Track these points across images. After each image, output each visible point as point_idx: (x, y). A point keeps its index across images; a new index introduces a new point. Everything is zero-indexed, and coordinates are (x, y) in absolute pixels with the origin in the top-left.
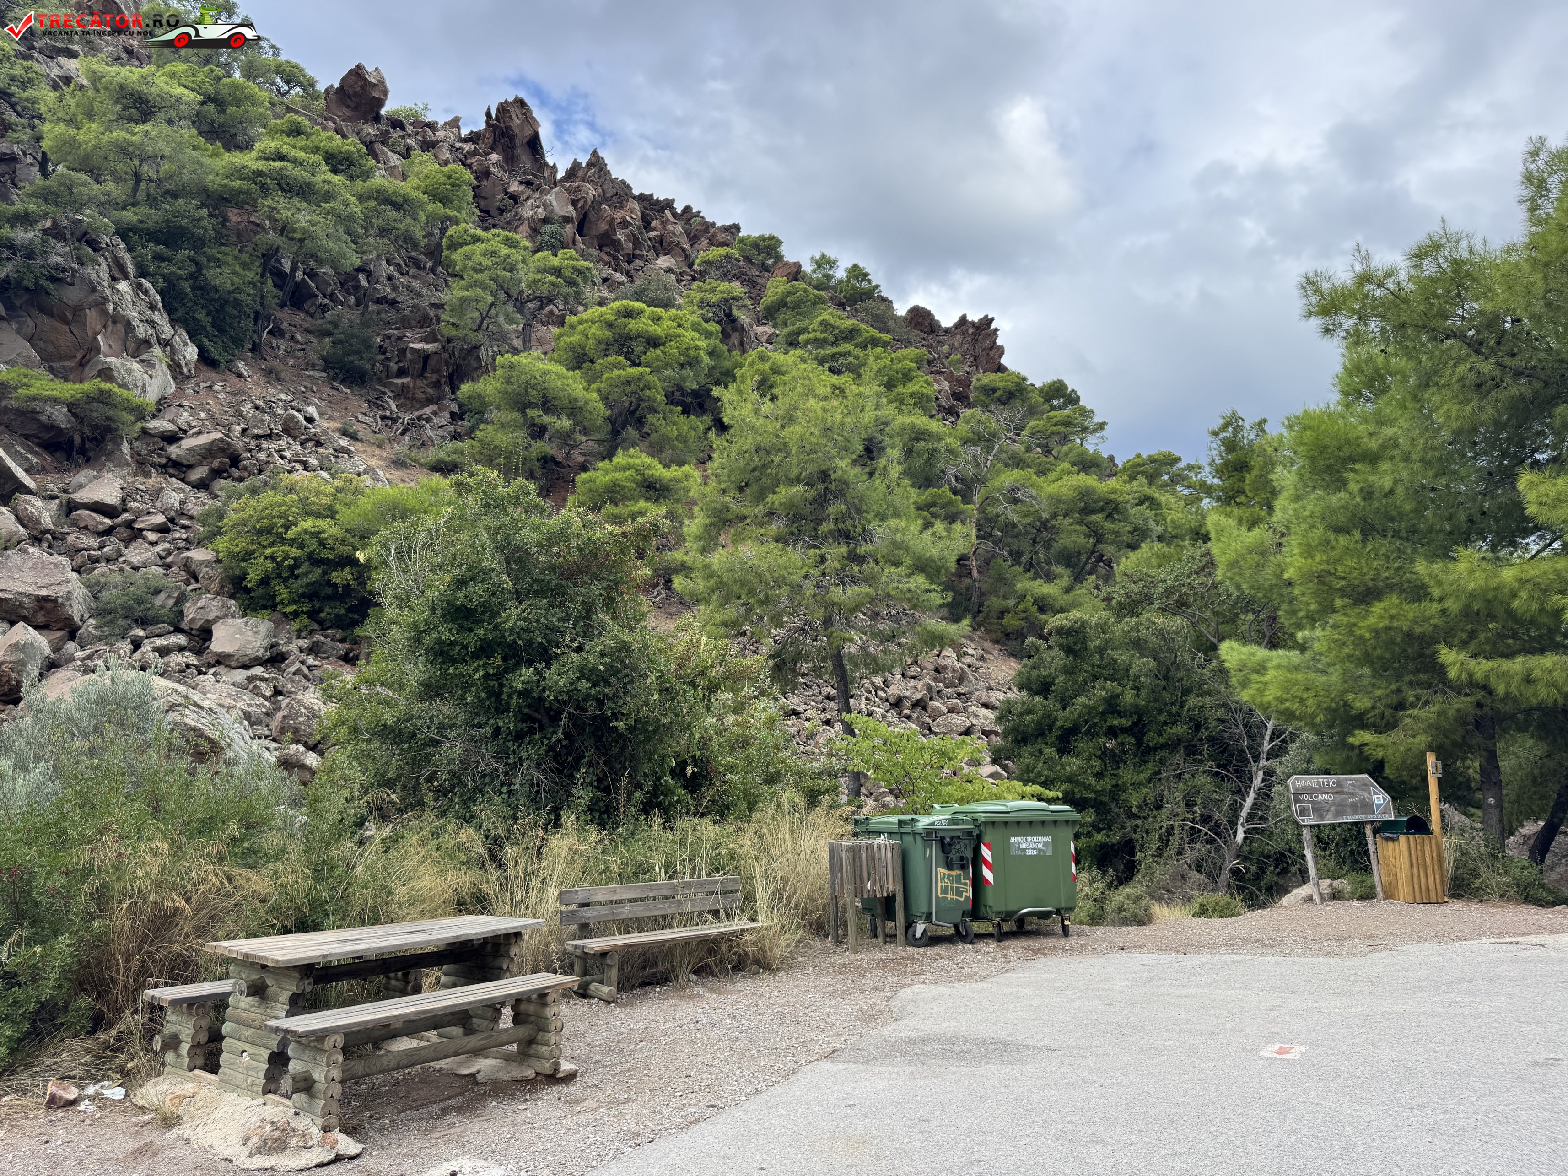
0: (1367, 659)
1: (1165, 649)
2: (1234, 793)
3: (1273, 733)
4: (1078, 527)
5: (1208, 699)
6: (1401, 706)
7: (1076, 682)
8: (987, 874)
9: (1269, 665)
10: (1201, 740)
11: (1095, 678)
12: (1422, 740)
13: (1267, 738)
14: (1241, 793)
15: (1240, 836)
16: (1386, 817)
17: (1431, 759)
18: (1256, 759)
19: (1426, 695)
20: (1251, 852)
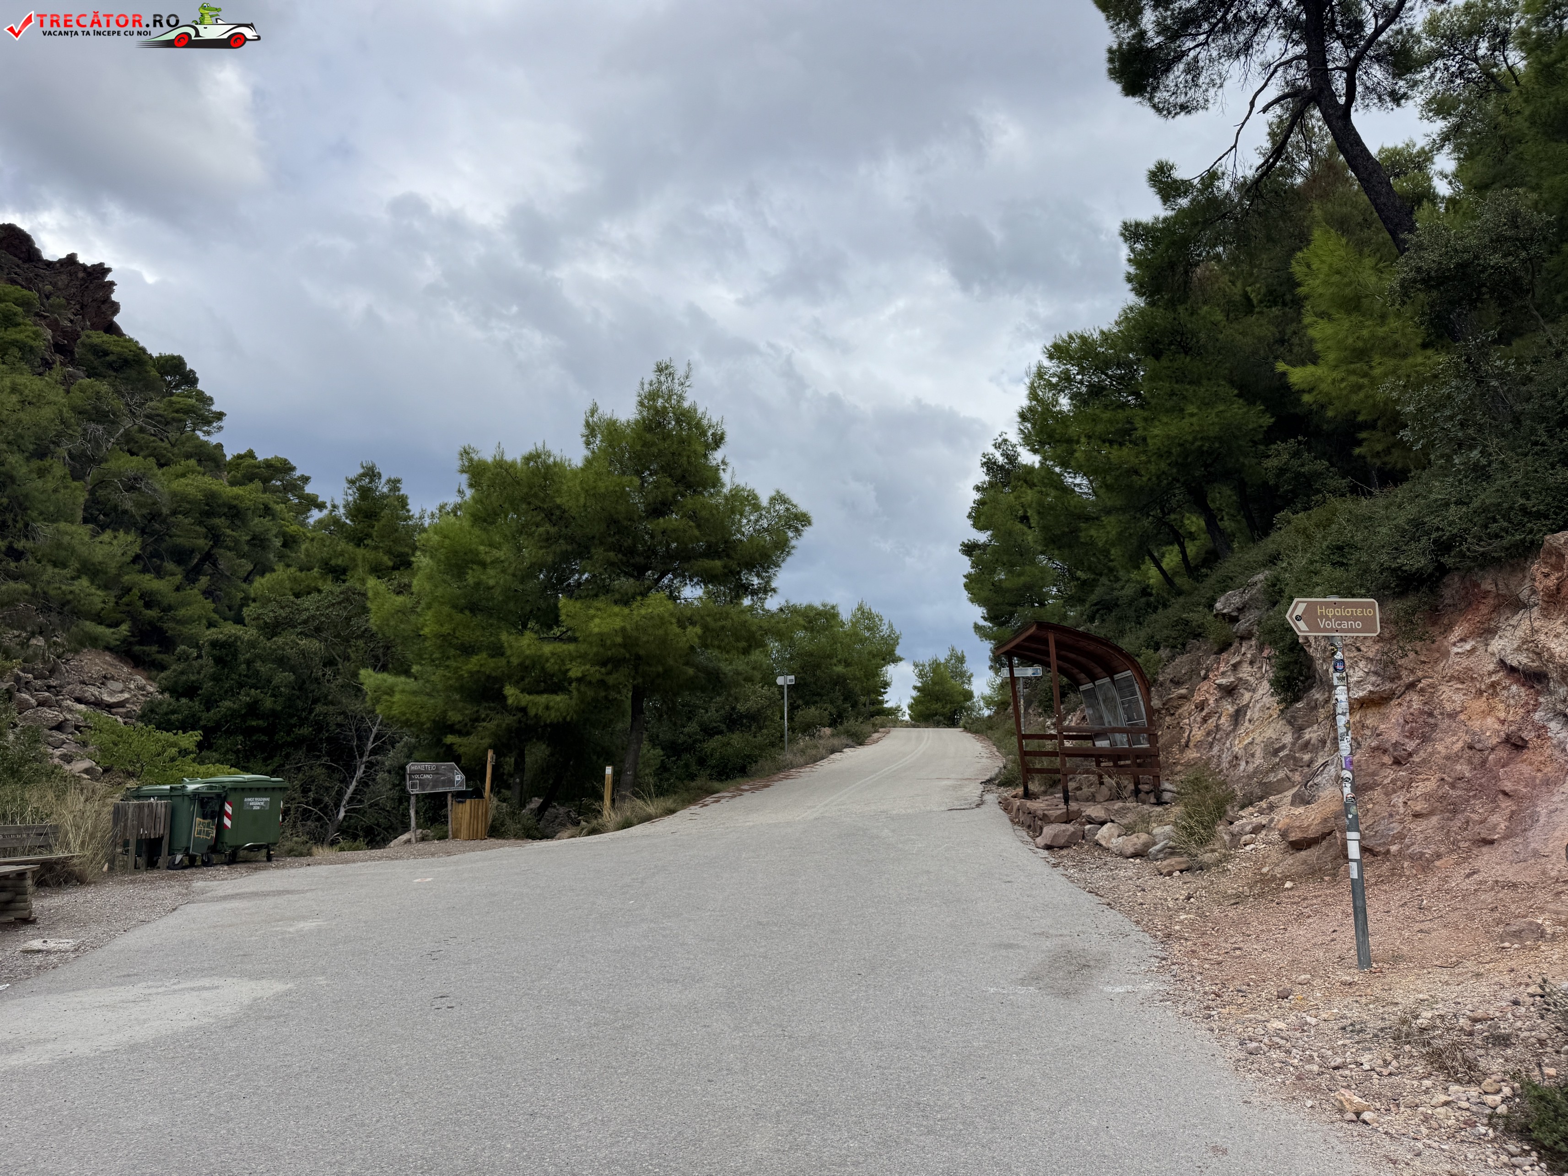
0: (461, 689)
1: (304, 666)
2: (341, 782)
3: (376, 736)
4: (198, 528)
5: (331, 708)
6: (477, 720)
7: (221, 688)
8: (227, 822)
9: (396, 689)
10: (321, 739)
11: (241, 686)
12: (487, 741)
13: (371, 739)
14: (346, 782)
15: (342, 814)
16: (460, 789)
17: (490, 753)
18: (361, 756)
19: (492, 714)
20: (349, 827)
